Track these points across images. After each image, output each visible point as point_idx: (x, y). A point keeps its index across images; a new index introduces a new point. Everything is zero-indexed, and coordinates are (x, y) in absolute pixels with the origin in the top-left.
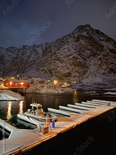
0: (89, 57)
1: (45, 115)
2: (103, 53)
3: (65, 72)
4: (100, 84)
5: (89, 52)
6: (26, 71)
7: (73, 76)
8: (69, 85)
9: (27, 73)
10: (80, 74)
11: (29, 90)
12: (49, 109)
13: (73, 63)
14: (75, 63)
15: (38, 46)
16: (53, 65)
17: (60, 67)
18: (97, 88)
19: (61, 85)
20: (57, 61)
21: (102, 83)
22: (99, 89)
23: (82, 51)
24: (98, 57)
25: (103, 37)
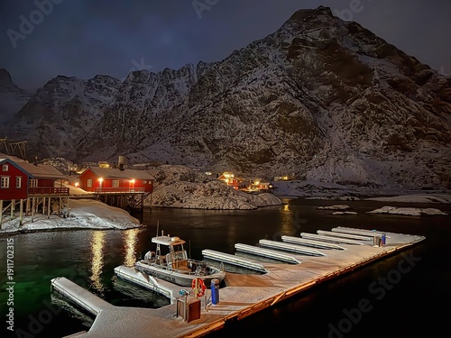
0: (328, 105)
1: (194, 268)
2: (368, 92)
3: (257, 148)
4: (358, 184)
5: (328, 88)
6: (142, 144)
7: (280, 161)
8: (266, 186)
9: (146, 152)
10: (299, 153)
11: (153, 200)
12: (206, 253)
13: (279, 120)
14: (286, 121)
15: (178, 74)
16: (220, 127)
17: (240, 133)
18: (352, 195)
19: (245, 187)
20: (231, 117)
21: (366, 181)
22: (356, 199)
23: (305, 86)
24: (353, 104)
25: (371, 43)
